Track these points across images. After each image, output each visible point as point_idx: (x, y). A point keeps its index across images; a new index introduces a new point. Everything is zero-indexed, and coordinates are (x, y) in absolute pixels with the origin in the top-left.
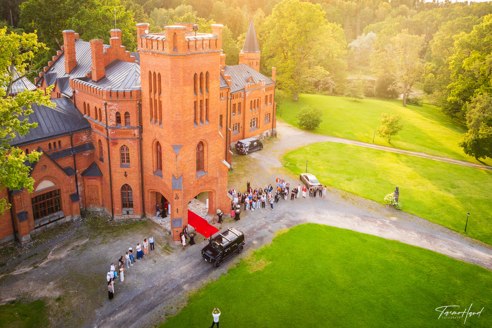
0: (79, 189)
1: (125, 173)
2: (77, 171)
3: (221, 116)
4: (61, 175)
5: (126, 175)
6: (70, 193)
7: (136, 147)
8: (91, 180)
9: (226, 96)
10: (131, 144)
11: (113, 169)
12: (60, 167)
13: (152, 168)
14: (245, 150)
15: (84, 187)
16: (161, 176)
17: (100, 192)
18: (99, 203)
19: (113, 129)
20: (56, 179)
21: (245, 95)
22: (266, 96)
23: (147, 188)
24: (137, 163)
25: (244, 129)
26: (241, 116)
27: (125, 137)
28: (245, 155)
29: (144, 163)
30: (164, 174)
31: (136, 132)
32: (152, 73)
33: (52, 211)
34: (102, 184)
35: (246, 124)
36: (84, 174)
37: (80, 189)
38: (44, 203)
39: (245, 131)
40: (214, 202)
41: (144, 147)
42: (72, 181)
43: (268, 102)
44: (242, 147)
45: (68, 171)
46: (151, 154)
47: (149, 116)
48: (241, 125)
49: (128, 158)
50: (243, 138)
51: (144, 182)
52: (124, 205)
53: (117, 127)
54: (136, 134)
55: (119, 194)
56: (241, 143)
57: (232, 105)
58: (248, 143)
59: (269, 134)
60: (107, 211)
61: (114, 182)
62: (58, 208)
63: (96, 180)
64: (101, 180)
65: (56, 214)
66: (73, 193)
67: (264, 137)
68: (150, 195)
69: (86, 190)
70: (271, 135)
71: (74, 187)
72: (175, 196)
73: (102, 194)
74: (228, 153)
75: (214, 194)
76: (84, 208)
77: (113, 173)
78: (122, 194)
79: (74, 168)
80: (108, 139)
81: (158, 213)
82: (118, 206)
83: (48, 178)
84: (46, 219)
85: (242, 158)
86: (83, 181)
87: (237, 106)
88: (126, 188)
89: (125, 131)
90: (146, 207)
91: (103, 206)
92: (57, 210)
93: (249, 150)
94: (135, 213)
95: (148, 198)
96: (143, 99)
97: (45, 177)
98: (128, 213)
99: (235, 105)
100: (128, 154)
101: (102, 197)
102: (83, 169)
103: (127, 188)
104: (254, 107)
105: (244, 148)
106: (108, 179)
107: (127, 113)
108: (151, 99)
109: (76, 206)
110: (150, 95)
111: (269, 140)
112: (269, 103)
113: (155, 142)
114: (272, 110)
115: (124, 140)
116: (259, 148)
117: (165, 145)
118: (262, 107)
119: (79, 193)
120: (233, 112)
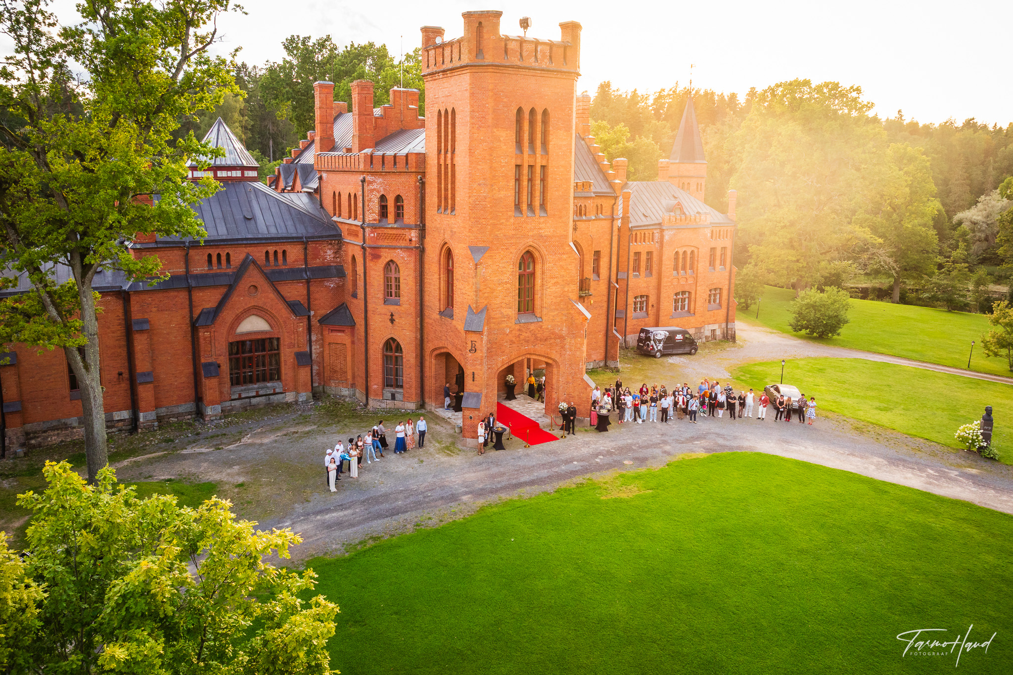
0: (313, 347)
1: (392, 315)
2: (312, 313)
3: (597, 254)
4: (283, 312)
5: (392, 321)
6: (296, 350)
7: (412, 265)
8: (334, 334)
9: (609, 213)
10: (403, 258)
11: (370, 307)
12: (283, 298)
13: (437, 304)
14: (655, 347)
15: (322, 346)
16: (451, 316)
17: (349, 358)
18: (346, 380)
19: (374, 228)
20: (273, 317)
21: (662, 237)
22: (713, 249)
23: (429, 347)
24: (413, 297)
25: (658, 310)
26: (653, 280)
27: (394, 243)
28: (655, 356)
29: (427, 298)
30: (456, 310)
31: (414, 234)
32: (443, 113)
33: (264, 378)
34: (353, 343)
35: (662, 299)
36: (323, 321)
37: (316, 349)
38: (250, 358)
39: (661, 314)
40: (555, 387)
41: (426, 266)
42: (302, 328)
43: (718, 262)
44: (648, 339)
45: (294, 307)
46: (436, 276)
47: (436, 200)
48: (652, 300)
49: (398, 287)
50: (657, 325)
51: (425, 336)
52: (387, 384)
53: (382, 224)
54: (414, 239)
55: (380, 356)
56: (647, 332)
57: (632, 254)
58: (662, 333)
59: (718, 333)
60: (360, 395)
61: (371, 332)
62: (275, 375)
63: (343, 334)
64: (353, 334)
65: (269, 385)
66: (302, 350)
67: (706, 337)
68: (433, 361)
69: (326, 352)
70: (724, 337)
71: (304, 339)
72: (469, 346)
73: (353, 361)
74: (610, 334)
75: (555, 370)
76: (321, 388)
77: (370, 314)
78: (386, 359)
79: (306, 305)
80: (363, 248)
81: (448, 401)
82: (376, 384)
83: (259, 311)
84: (251, 390)
85: (647, 361)
86: (322, 335)
87: (644, 257)
88: (392, 346)
89: (394, 232)
90: (427, 388)
91: (353, 385)
92: (272, 379)
93: (664, 347)
94: (406, 398)
95: (430, 368)
96: (428, 170)
97: (254, 307)
98: (393, 397)
99: (638, 254)
100: (398, 280)
101: (353, 369)
102: (323, 312)
103: (394, 346)
104: (684, 268)
105: (652, 342)
106: (362, 329)
107: (398, 198)
108: (439, 165)
109: (304, 374)
110: (439, 159)
111: (716, 344)
112: (719, 267)
113: (443, 251)
114: (727, 282)
115: (392, 251)
116: (687, 349)
117: (460, 251)
118: (701, 269)
119: (314, 356)
120: (634, 271)
